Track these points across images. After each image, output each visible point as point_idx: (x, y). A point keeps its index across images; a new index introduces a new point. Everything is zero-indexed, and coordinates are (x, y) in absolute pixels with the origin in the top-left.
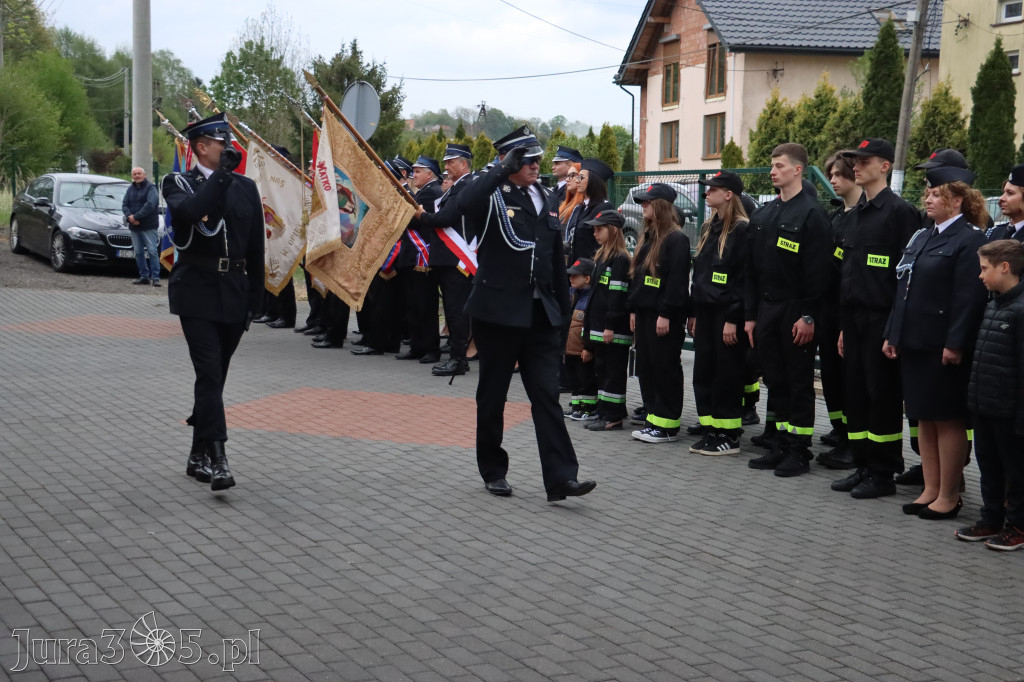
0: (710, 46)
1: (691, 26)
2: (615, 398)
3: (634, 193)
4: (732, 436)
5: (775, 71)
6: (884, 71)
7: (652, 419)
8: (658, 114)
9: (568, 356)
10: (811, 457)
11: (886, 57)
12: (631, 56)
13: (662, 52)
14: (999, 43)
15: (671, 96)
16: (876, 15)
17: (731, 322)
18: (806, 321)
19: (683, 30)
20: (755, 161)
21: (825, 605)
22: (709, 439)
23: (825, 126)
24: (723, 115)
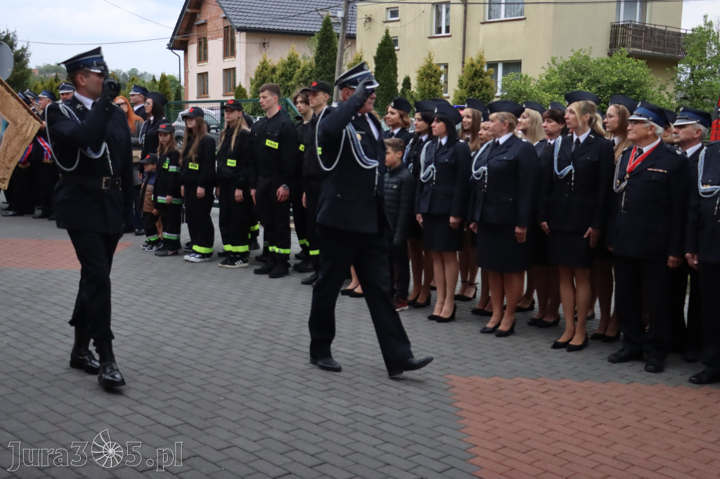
0: (225, 28)
1: (214, 15)
2: (173, 237)
3: (182, 115)
4: (243, 257)
5: (264, 44)
6: (326, 45)
7: (196, 248)
8: (195, 68)
9: (145, 214)
10: (289, 266)
11: (327, 37)
12: (177, 32)
13: (196, 31)
14: (387, 32)
15: (203, 57)
16: (321, 13)
17: (240, 188)
18: (284, 188)
19: (208, 17)
20: (254, 96)
21: (298, 348)
22: (230, 258)
23: (294, 77)
24: (234, 69)
